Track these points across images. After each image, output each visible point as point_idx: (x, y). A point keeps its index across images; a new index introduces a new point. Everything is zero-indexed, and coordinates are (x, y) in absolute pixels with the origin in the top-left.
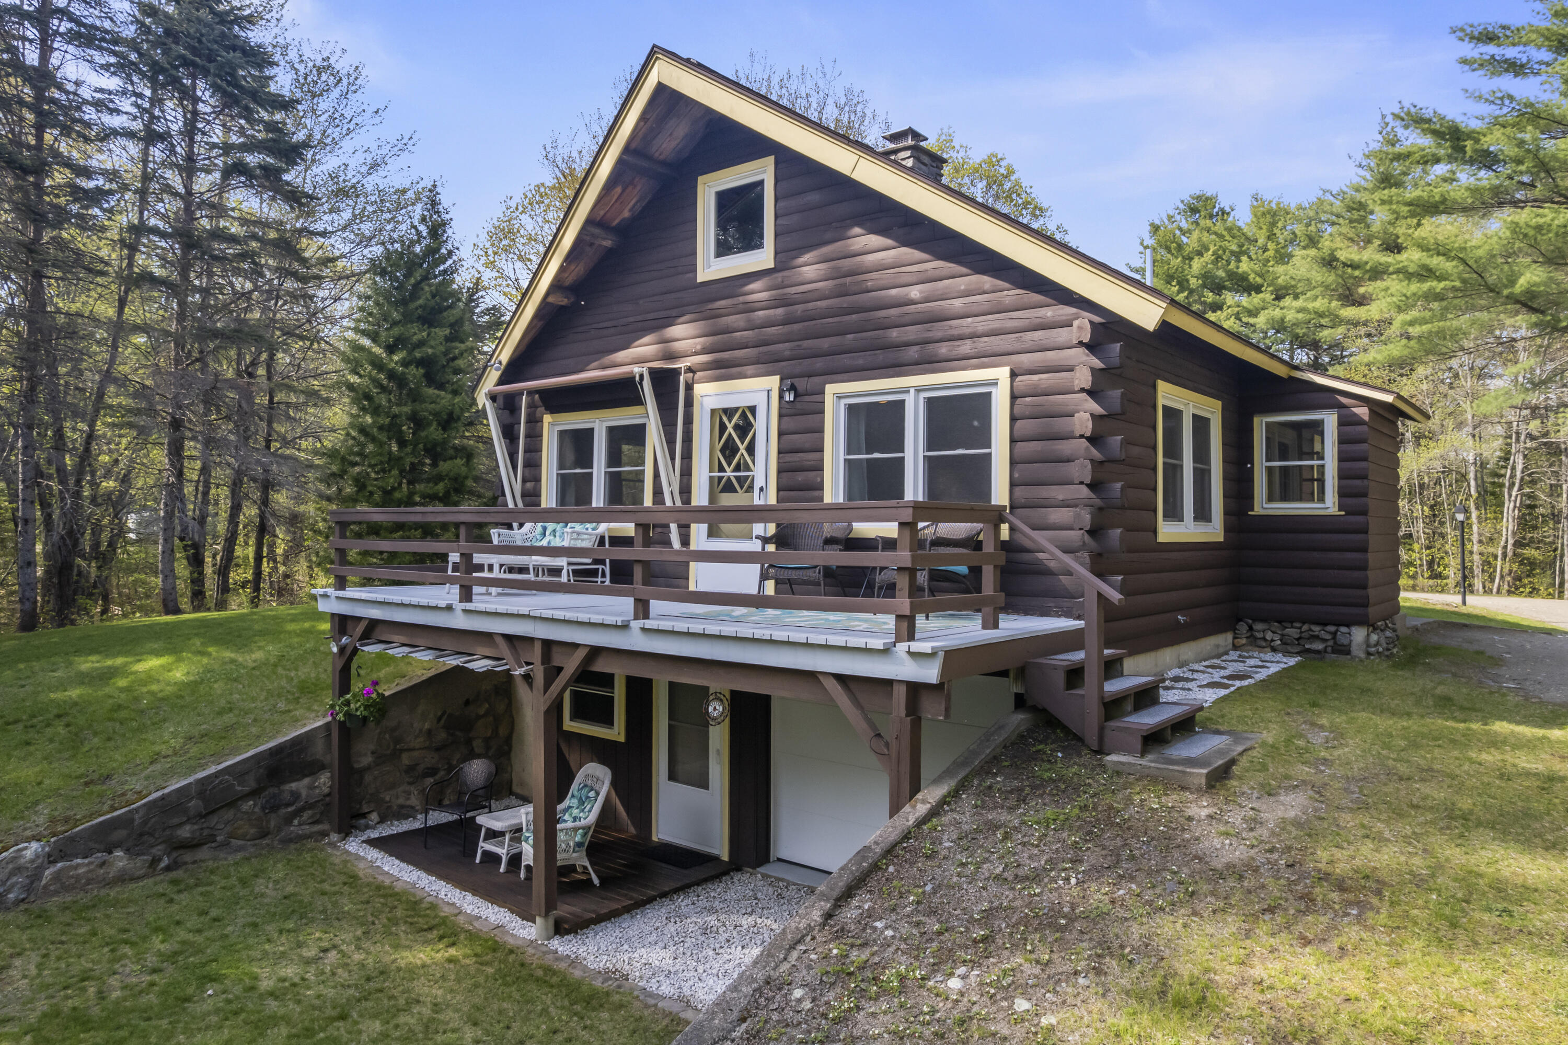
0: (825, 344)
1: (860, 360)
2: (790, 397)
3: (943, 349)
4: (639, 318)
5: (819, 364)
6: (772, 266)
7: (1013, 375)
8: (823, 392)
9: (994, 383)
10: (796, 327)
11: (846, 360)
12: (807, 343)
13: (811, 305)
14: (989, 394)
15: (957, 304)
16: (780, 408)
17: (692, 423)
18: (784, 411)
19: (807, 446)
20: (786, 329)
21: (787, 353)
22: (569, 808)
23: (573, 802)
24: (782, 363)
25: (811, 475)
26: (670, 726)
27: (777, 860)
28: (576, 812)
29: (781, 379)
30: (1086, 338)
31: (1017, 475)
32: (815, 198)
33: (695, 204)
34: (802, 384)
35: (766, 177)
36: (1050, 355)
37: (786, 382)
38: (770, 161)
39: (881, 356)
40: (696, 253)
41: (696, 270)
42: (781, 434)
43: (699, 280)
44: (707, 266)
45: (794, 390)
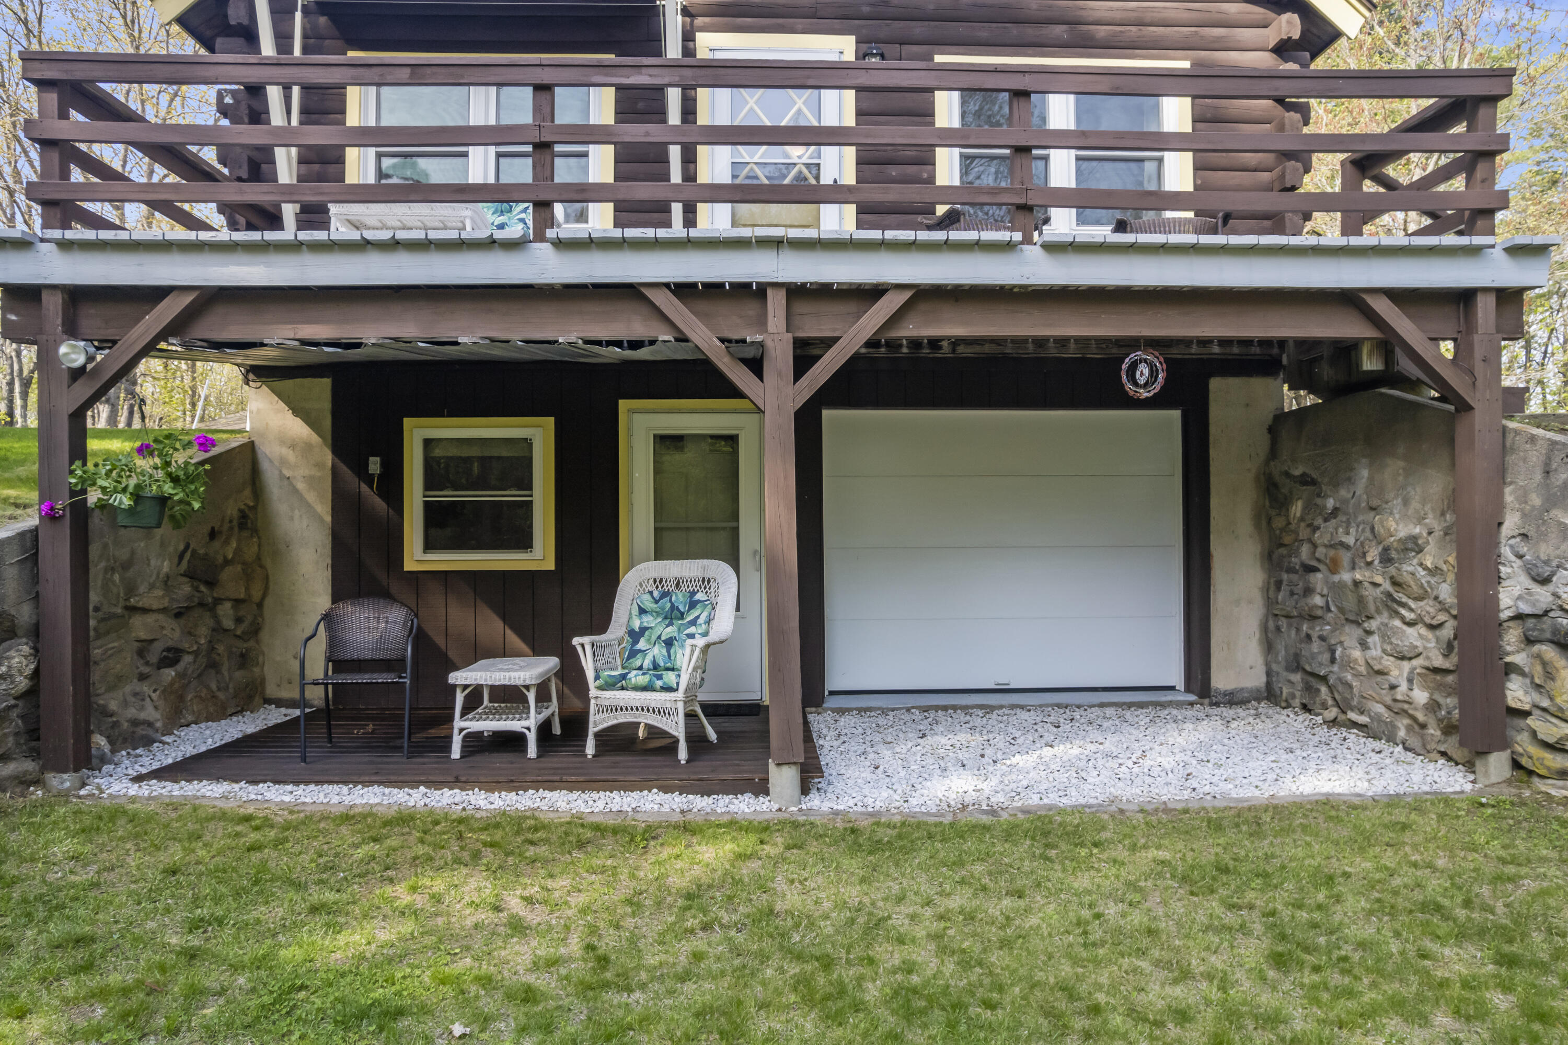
0: (930, 4)
1: (982, 30)
3: (1102, 33)
5: (918, 29)
11: (961, 29)
22: (643, 630)
23: (648, 620)
24: (857, 22)
25: (911, 170)
26: (657, 530)
27: (832, 693)
28: (670, 631)
29: (857, 42)
30: (1296, 34)
31: (1199, 182)
34: (892, 51)
36: (1234, 55)
37: (865, 45)
39: (1014, 30)
42: (859, 113)
45: (882, 55)
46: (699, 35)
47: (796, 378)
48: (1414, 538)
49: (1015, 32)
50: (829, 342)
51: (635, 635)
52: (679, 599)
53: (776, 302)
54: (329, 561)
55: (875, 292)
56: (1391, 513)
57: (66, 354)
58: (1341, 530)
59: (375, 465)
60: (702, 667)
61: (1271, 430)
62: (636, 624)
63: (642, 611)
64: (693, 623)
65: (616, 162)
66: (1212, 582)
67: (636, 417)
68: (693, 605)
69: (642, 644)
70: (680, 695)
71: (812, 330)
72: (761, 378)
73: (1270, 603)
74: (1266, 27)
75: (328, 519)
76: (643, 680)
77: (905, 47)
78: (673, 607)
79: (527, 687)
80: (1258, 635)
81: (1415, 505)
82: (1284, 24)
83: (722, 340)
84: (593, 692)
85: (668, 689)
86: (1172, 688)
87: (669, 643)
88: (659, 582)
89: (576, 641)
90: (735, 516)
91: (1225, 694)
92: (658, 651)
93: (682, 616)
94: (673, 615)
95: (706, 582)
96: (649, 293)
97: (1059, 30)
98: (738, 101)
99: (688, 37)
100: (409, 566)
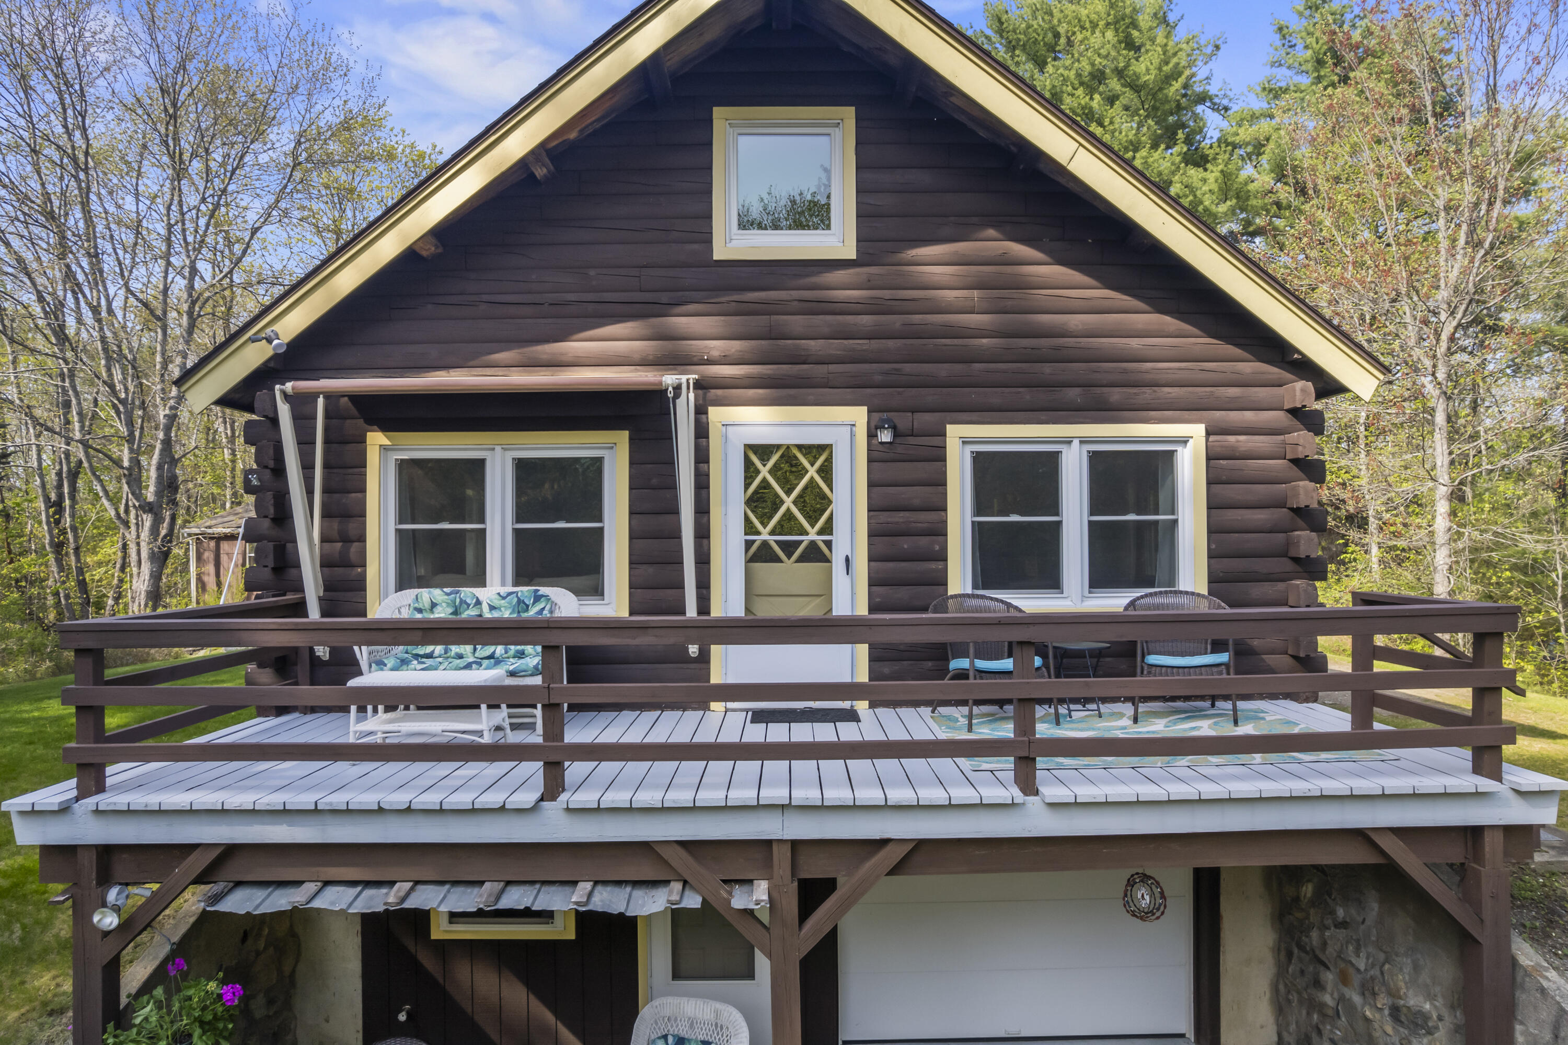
0: (943, 370)
1: (994, 396)
2: (885, 436)
3: (1116, 395)
4: (593, 297)
5: (930, 396)
6: (853, 256)
7: (1208, 433)
8: (942, 434)
9: (1184, 441)
10: (891, 343)
11: (974, 395)
12: (908, 368)
13: (917, 318)
14: (1172, 453)
16: (870, 451)
18: (875, 454)
19: (917, 502)
20: (875, 344)
21: (878, 378)
24: (869, 390)
25: (924, 541)
29: (869, 412)
30: (1310, 401)
31: (1213, 546)
32: (923, 178)
33: (708, 145)
34: (904, 421)
35: (837, 133)
36: (1249, 416)
37: (876, 416)
38: (849, 113)
39: (1026, 395)
40: (710, 217)
41: (710, 242)
42: (871, 485)
43: (716, 256)
44: (728, 240)
45: (894, 428)
46: (711, 409)
48: (1426, 1017)
49: (1028, 397)
53: (781, 854)
54: (359, 928)
56: (1401, 969)
57: (100, 921)
58: (1351, 948)
65: (632, 538)
66: (1222, 942)
74: (1280, 386)
77: (917, 415)
80: (1268, 995)
81: (1425, 977)
82: (1298, 393)
86: (1182, 1036)
95: (718, 1027)
97: (1073, 394)
98: (750, 471)
99: (701, 411)
100: (435, 936)
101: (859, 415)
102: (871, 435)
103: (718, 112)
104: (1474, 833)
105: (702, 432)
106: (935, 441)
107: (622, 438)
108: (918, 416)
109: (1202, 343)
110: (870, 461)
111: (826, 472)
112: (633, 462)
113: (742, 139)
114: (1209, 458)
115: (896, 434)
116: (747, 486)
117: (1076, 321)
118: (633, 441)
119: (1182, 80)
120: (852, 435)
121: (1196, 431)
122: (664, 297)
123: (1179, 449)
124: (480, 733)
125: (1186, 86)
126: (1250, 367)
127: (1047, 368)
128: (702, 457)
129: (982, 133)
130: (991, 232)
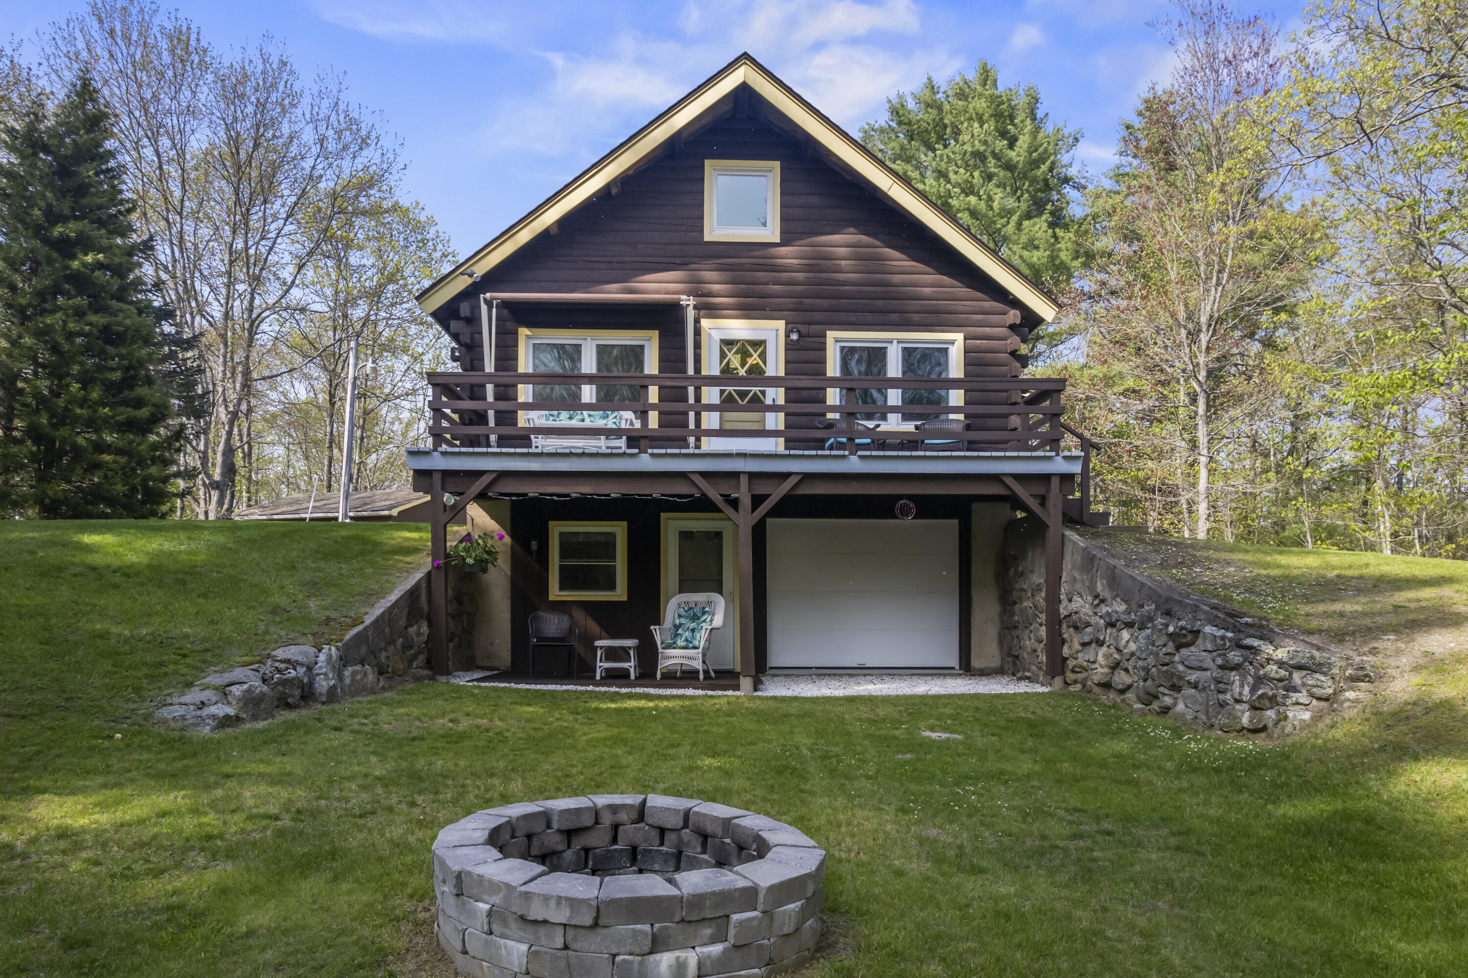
0: (826, 303)
1: (852, 317)
2: (794, 337)
3: (917, 318)
4: (640, 259)
5: (818, 316)
6: (778, 241)
7: (965, 339)
8: (824, 336)
9: (952, 342)
10: (798, 288)
11: (842, 316)
12: (808, 301)
14: (947, 349)
15: (927, 290)
16: (786, 344)
17: (700, 348)
18: (790, 346)
19: (810, 372)
20: (790, 288)
21: (791, 306)
22: (681, 625)
23: (683, 620)
24: (786, 312)
25: (814, 394)
26: (680, 580)
27: (771, 668)
28: (693, 625)
29: (786, 323)
30: (1018, 322)
32: (815, 200)
33: (702, 180)
34: (804, 329)
35: (770, 175)
36: (988, 330)
37: (790, 326)
38: (777, 165)
39: (869, 317)
40: (702, 218)
41: (702, 231)
42: (787, 362)
43: (706, 239)
44: (712, 231)
45: (799, 332)
46: (703, 320)
47: (753, 511)
48: (1040, 585)
50: (767, 496)
51: (677, 627)
52: (697, 610)
53: (744, 480)
54: (509, 595)
55: (786, 476)
56: (1036, 573)
57: (447, 500)
58: (1023, 582)
59: (534, 545)
60: (709, 640)
61: (1005, 530)
62: (677, 622)
63: (680, 616)
64: (704, 621)
66: (972, 611)
67: (670, 522)
68: (704, 613)
69: (680, 631)
70: (700, 650)
71: (760, 490)
72: (737, 511)
73: (1002, 622)
74: (1003, 313)
75: (509, 573)
76: (683, 644)
78: (695, 614)
79: (630, 648)
80: (997, 639)
82: (1012, 317)
83: (721, 495)
84: (660, 650)
85: (695, 648)
86: (953, 668)
87: (693, 630)
88: (687, 603)
89: (652, 627)
90: (720, 573)
91: (979, 670)
92: (688, 634)
93: (699, 618)
94: (695, 618)
95: (709, 603)
96: (691, 476)
97: (894, 317)
98: (723, 356)
99: (697, 321)
100: (551, 598)
101: (781, 325)
102: (787, 336)
103: (707, 162)
104: (1046, 478)
105: (697, 332)
106: (821, 340)
107: (655, 334)
108: (812, 327)
109: (963, 291)
110: (786, 349)
111: (763, 356)
112: (661, 348)
113: (720, 178)
114: (965, 352)
115: (800, 336)
116: (721, 363)
117: (896, 278)
118: (661, 336)
119: (1048, 163)
120: (777, 335)
121: (959, 337)
122: (678, 261)
123: (950, 347)
124: (600, 447)
125: (1051, 170)
126: (990, 305)
127: (880, 303)
128: (697, 346)
129: (848, 177)
130: (852, 230)
